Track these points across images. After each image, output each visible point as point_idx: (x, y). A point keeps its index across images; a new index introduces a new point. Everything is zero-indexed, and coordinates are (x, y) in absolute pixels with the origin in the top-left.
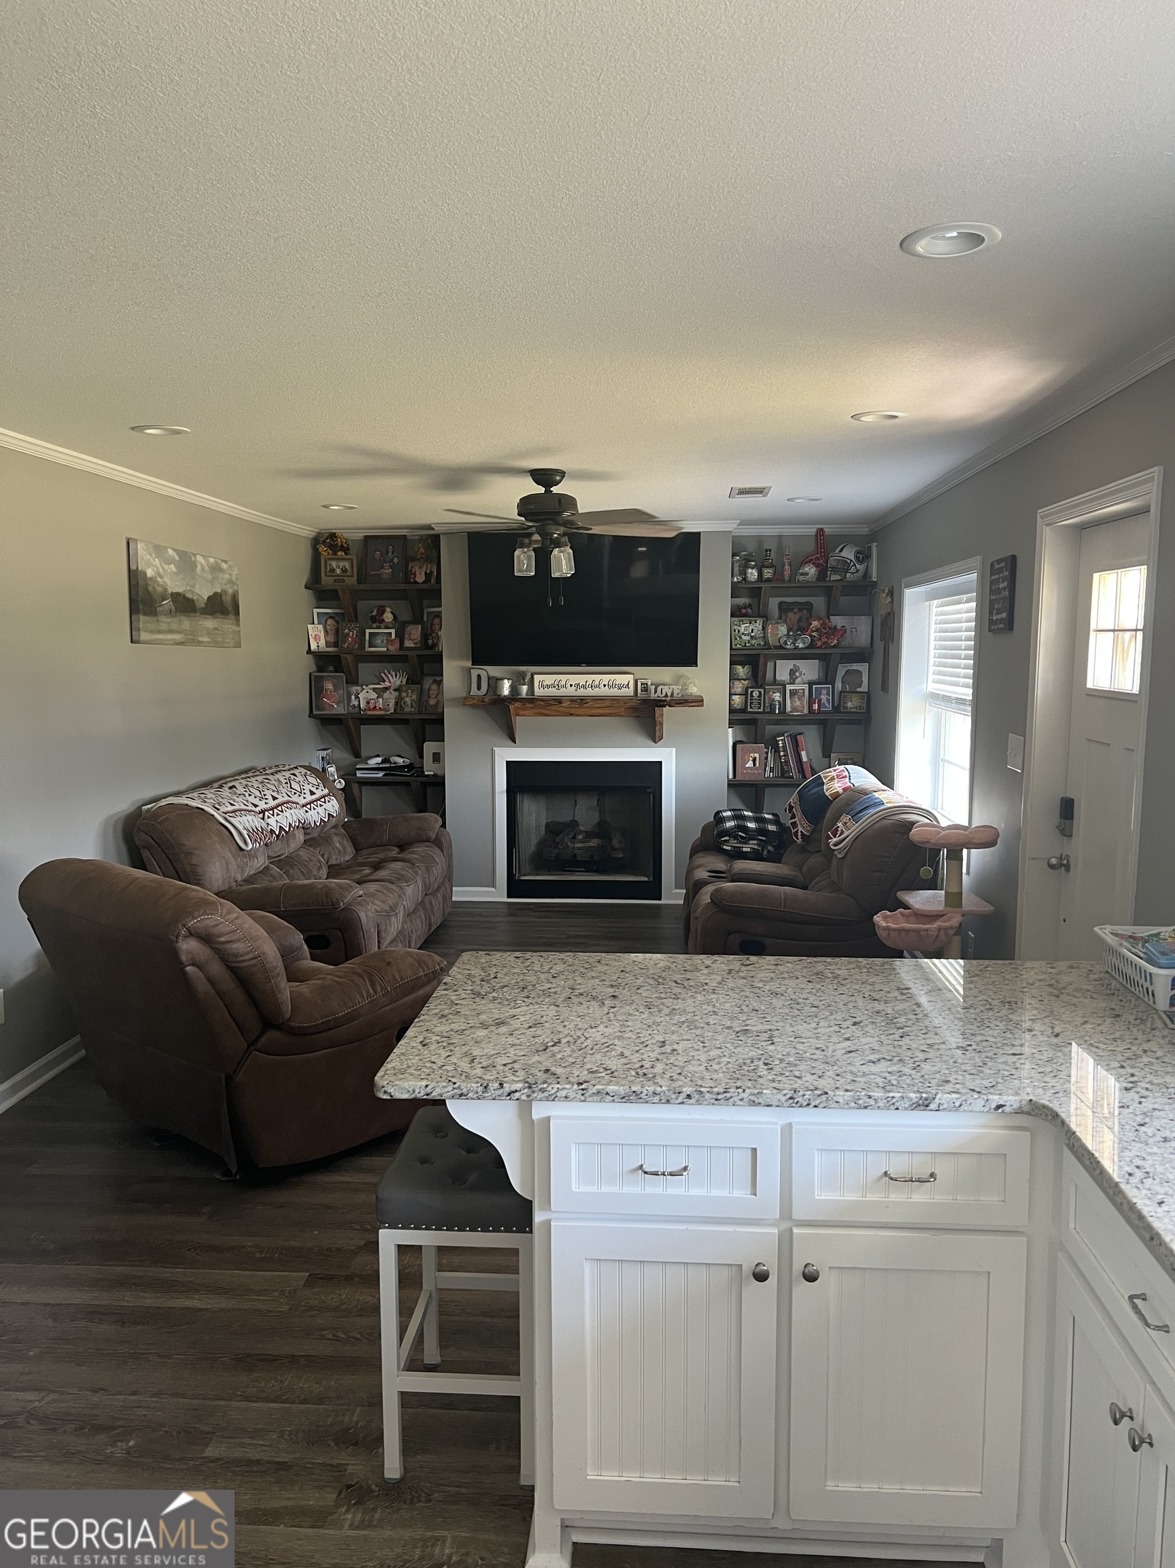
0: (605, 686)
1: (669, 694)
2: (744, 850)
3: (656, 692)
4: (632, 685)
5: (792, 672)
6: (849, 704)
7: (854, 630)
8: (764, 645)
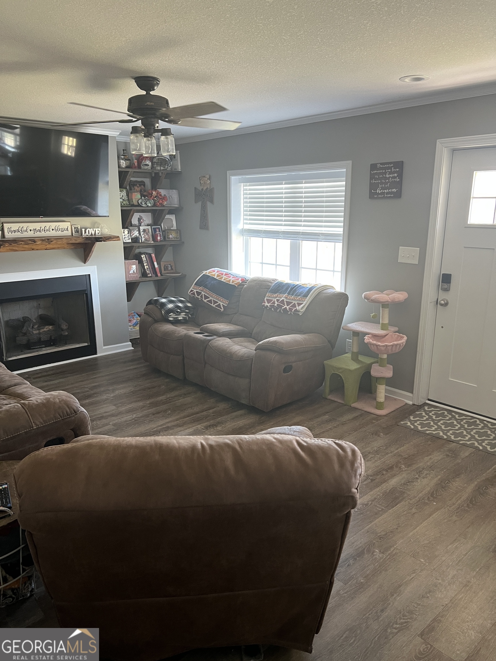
0: (53, 230)
1: (93, 233)
2: (179, 318)
3: (85, 232)
4: (69, 229)
5: (139, 220)
6: (171, 236)
7: (171, 197)
8: (129, 204)
